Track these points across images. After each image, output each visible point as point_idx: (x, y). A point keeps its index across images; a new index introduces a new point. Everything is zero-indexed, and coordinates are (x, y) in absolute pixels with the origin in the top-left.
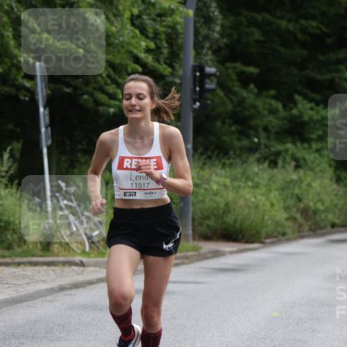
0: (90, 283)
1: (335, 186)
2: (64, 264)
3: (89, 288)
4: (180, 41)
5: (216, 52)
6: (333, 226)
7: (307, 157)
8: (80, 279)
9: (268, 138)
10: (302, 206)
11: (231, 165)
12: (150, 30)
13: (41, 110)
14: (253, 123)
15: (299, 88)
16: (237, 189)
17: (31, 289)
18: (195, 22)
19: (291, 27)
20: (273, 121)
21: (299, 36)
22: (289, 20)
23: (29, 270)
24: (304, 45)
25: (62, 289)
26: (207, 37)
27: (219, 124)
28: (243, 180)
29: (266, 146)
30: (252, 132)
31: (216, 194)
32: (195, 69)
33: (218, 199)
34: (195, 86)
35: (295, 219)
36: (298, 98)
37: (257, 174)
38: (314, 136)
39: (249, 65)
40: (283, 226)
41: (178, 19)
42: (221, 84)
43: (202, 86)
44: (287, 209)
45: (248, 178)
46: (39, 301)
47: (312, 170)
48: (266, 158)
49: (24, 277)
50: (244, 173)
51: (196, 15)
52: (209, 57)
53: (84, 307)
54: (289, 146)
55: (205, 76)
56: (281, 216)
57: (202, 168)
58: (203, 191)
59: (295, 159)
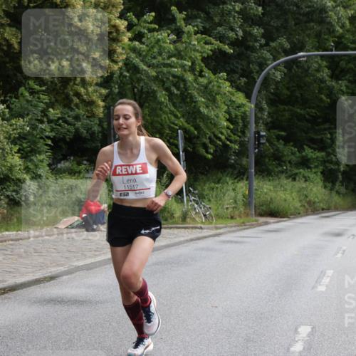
0: (205, 237)
1: (324, 190)
2: (192, 228)
4: (248, 120)
5: (266, 124)
6: (323, 209)
7: (310, 175)
8: (200, 235)
9: (291, 167)
10: (308, 199)
11: (273, 179)
12: (233, 114)
13: (181, 153)
14: (284, 159)
15: (306, 142)
16: (276, 192)
17: (177, 240)
18: (255, 110)
19: (302, 112)
20: (293, 158)
21: (307, 116)
22: (301, 110)
23: (176, 231)
24: (308, 121)
25: (192, 240)
26: (261, 118)
27: (267, 160)
28: (279, 187)
29: (290, 170)
30: (283, 164)
31: (266, 194)
32: (255, 133)
33: (266, 196)
34: (255, 142)
35: (304, 206)
36: (305, 147)
37: (286, 184)
38: (312, 166)
39: (282, 131)
40: (298, 209)
41: (247, 109)
42: (268, 140)
43: (259, 141)
44: (300, 201)
45: (281, 186)
46: (181, 246)
47: (313, 182)
48: (290, 176)
49: (174, 234)
51: (256, 107)
52: (262, 127)
53: (203, 249)
54: (301, 170)
55: (260, 136)
56: (298, 205)
57: (259, 182)
58: (259, 192)
59: (304, 177)
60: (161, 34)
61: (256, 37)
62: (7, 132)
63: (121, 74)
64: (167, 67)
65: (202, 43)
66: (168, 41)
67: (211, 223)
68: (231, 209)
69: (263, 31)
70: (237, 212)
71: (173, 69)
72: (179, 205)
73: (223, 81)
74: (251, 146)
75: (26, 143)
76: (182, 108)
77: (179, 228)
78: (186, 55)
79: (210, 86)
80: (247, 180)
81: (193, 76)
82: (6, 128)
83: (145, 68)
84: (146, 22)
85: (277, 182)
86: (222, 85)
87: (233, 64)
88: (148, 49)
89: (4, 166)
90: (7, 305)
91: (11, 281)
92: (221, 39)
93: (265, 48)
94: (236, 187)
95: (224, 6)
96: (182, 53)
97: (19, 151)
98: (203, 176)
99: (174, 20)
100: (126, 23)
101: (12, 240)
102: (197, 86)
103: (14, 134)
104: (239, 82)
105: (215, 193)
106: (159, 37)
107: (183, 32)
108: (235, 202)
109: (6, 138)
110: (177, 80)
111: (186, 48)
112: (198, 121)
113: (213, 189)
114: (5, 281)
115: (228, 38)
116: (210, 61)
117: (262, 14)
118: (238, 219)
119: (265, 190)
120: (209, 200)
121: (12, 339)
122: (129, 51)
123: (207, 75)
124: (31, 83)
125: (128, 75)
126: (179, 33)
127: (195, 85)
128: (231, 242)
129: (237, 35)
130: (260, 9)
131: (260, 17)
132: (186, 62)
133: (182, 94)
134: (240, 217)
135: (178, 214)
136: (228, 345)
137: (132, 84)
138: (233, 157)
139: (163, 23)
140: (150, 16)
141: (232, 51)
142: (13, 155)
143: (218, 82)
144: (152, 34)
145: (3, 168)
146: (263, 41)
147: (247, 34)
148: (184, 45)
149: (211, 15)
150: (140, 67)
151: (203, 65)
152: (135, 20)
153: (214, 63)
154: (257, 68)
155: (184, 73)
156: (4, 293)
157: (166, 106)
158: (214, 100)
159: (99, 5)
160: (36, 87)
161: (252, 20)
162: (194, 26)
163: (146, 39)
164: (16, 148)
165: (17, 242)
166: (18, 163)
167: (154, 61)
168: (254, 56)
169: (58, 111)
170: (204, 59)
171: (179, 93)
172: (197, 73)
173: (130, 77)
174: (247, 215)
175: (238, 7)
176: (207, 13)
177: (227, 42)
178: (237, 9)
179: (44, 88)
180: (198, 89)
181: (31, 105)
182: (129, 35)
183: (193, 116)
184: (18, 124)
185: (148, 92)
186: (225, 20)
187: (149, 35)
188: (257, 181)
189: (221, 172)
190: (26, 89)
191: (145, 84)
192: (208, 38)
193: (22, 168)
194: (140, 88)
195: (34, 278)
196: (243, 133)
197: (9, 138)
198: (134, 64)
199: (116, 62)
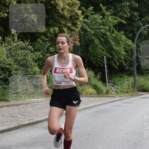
0: (116, 101)
2: (111, 97)
3: (116, 102)
4: (133, 51)
8: (114, 100)
12: (127, 49)
13: (105, 65)
16: (145, 81)
17: (105, 102)
18: (136, 47)
23: (104, 98)
25: (111, 102)
28: (147, 79)
31: (141, 82)
32: (136, 57)
34: (136, 60)
41: (133, 47)
43: (138, 60)
46: (106, 104)
49: (103, 99)
50: (147, 78)
51: (136, 46)
52: (139, 54)
53: (115, 106)
55: (138, 58)
58: (138, 82)
60: (96, 16)
61: (136, 16)
62: (33, 58)
63: (80, 32)
64: (99, 30)
65: (113, 19)
66: (99, 19)
67: (119, 95)
68: (127, 89)
69: (138, 14)
70: (129, 90)
71: (101, 30)
72: (105, 87)
73: (122, 35)
74: (135, 62)
75: (41, 62)
76: (105, 46)
77: (105, 97)
78: (107, 24)
79: (117, 37)
80: (133, 76)
81: (110, 33)
82: (32, 56)
83: (89, 30)
84: (89, 11)
85: (146, 77)
86: (122, 37)
87: (126, 28)
88: (91, 22)
89: (32, 72)
90: (35, 129)
91: (36, 119)
92: (121, 17)
93: (140, 21)
94: (129, 79)
95: (122, 4)
96: (105, 24)
97: (38, 65)
98: (115, 75)
99: (101, 10)
100: (81, 12)
101: (36, 102)
102: (112, 37)
103: (36, 58)
104: (129, 35)
105: (120, 82)
106: (95, 17)
107: (105, 15)
108: (129, 86)
109: (32, 60)
110: (103, 35)
111: (106, 21)
112: (112, 52)
113: (119, 80)
114: (34, 120)
115: (124, 17)
116: (117, 27)
117: (138, 7)
118: (130, 93)
119: (141, 81)
120: (118, 85)
121: (37, 143)
122: (83, 23)
123: (115, 32)
124: (43, 37)
125: (82, 33)
126: (103, 15)
127: (111, 37)
128: (127, 102)
129: (128, 16)
130: (137, 4)
131: (137, 8)
132: (107, 27)
133: (105, 41)
134: (131, 92)
135: (105, 91)
136: (127, 146)
137: (84, 37)
138: (127, 67)
139: (96, 11)
140: (91, 8)
141: (126, 23)
142: (36, 67)
143: (120, 35)
144: (92, 16)
145: (32, 73)
146: (139, 18)
147: (132, 15)
148: (106, 20)
149: (117, 8)
150: (88, 30)
151: (114, 28)
152: (85, 10)
153: (118, 27)
154: (137, 29)
155: (106, 32)
156: (33, 125)
157: (99, 46)
158: (119, 43)
159: (70, 4)
160: (45, 38)
161: (134, 9)
162: (109, 12)
163: (89, 18)
164: (37, 64)
165: (38, 103)
166: (38, 70)
167: (93, 27)
168: (135, 24)
169: (54, 48)
170: (114, 26)
171: (104, 40)
172: (111, 32)
173: (83, 34)
174: (134, 91)
175: (128, 4)
176: (115, 7)
177: (124, 19)
178: (127, 5)
179: (48, 39)
180: (112, 38)
181: (43, 46)
182: (83, 16)
183: (110, 50)
184: (37, 54)
185: (91, 40)
186: (123, 10)
187: (91, 16)
188: (137, 77)
189: (122, 73)
190: (40, 39)
191: (90, 36)
192: (116, 17)
193: (39, 72)
194: (88, 38)
195: (45, 118)
196: (131, 57)
197: (34, 60)
198: (85, 28)
199: (77, 28)
